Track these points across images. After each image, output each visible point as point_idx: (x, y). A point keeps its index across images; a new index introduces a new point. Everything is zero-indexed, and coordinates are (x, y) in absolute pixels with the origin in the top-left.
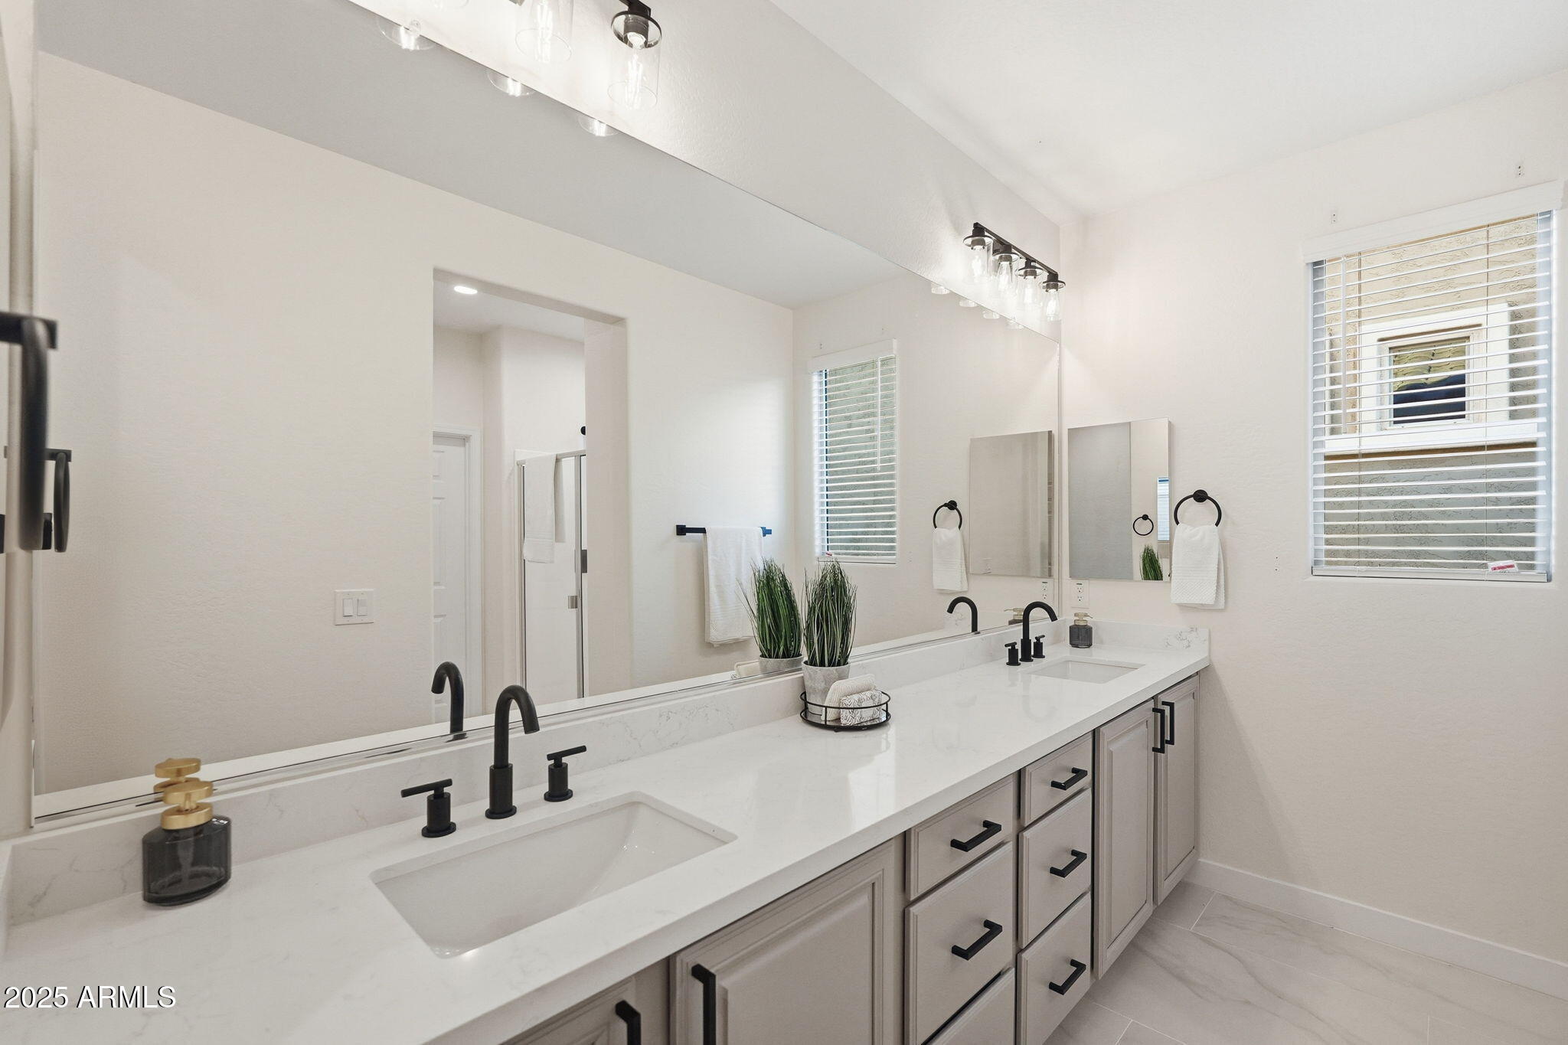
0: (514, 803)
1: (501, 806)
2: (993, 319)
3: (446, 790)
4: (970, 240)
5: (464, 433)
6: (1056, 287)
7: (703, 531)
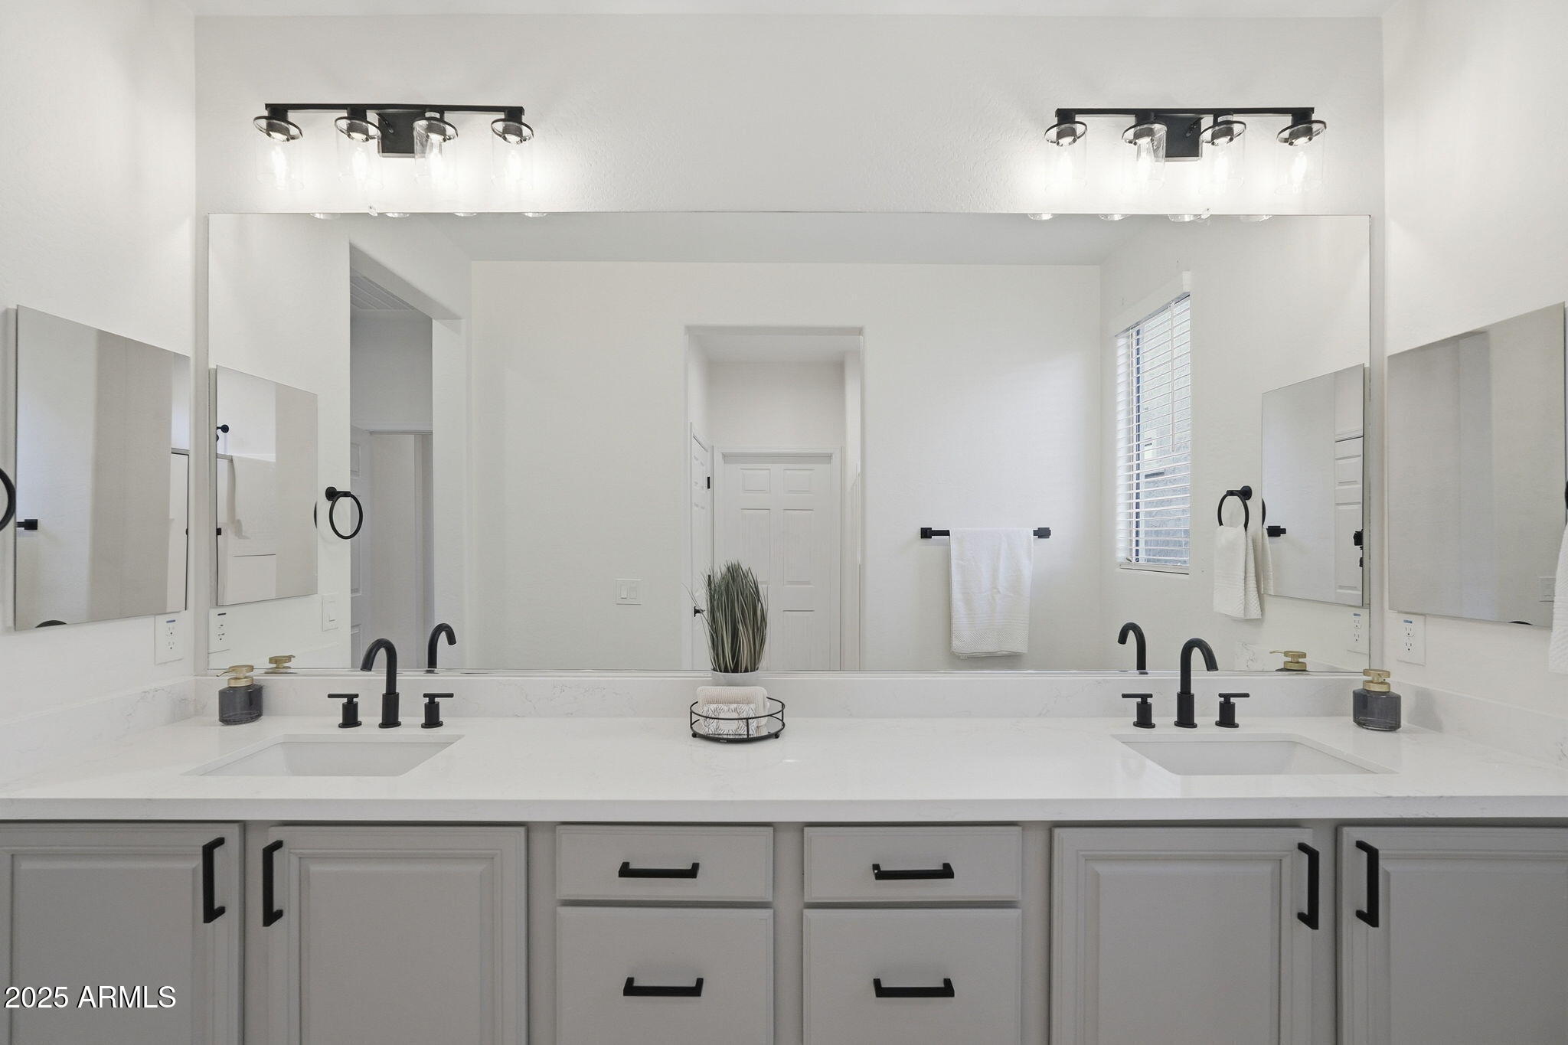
0: (399, 720)
1: (390, 719)
2: (1184, 222)
3: (355, 700)
4: (1054, 131)
5: (829, 451)
6: (1309, 133)
7: (946, 533)
